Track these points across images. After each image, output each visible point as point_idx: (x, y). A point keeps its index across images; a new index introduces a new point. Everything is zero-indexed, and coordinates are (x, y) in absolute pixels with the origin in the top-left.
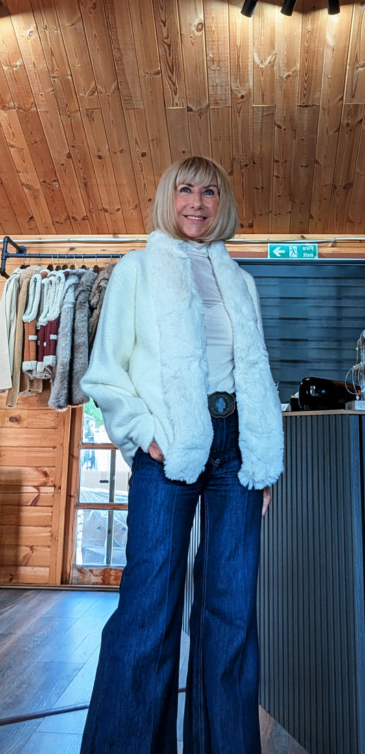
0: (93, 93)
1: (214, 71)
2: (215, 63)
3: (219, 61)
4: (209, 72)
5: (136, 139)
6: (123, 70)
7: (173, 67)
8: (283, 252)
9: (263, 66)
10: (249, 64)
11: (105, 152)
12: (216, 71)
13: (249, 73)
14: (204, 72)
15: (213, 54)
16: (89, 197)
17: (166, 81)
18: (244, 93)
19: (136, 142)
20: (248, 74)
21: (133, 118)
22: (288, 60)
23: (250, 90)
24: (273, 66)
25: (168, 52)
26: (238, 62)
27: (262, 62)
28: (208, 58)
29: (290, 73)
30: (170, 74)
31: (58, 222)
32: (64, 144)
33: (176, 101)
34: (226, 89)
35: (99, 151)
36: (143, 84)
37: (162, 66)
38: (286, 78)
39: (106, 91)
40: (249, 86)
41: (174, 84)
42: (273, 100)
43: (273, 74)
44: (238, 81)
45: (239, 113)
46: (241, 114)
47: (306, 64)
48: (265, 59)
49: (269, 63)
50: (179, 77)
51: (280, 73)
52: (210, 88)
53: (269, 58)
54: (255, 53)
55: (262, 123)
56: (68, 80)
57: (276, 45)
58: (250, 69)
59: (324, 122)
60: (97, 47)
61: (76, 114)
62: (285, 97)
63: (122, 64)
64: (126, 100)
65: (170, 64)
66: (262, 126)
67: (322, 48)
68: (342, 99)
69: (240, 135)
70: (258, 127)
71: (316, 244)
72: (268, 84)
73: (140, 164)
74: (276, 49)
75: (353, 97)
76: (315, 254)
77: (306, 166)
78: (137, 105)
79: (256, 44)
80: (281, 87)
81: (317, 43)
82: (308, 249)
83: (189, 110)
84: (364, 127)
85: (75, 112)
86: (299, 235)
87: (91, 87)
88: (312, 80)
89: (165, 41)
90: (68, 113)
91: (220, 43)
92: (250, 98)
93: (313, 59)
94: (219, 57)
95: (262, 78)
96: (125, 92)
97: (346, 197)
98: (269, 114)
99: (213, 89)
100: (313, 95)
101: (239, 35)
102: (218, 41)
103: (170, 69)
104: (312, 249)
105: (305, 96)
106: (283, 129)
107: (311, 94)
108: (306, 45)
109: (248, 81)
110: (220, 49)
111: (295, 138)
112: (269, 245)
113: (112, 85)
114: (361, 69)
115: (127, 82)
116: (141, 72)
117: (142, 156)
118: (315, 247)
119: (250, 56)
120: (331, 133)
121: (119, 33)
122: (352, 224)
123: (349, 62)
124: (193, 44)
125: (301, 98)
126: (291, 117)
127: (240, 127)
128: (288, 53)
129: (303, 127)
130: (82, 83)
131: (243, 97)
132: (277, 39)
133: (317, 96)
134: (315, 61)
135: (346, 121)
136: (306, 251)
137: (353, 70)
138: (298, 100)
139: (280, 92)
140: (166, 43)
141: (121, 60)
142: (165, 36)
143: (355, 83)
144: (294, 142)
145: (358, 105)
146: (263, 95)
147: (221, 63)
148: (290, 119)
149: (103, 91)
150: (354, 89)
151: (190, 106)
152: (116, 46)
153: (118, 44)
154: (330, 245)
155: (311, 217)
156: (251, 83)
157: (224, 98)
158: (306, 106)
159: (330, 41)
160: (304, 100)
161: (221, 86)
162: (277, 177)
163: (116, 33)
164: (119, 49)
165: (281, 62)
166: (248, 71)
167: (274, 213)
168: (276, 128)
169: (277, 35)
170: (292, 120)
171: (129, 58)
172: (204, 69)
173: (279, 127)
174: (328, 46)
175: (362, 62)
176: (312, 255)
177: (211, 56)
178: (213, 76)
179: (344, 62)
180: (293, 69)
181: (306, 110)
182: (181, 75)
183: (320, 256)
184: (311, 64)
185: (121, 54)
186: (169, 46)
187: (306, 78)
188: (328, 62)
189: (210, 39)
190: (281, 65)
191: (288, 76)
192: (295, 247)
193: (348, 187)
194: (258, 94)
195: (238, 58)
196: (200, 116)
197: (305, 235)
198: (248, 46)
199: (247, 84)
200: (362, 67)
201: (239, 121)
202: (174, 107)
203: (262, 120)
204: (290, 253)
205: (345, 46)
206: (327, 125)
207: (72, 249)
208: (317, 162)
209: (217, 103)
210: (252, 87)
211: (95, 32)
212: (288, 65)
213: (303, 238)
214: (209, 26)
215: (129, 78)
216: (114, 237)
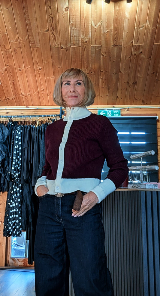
0: (17, 40)
1: (73, 29)
2: (74, 26)
3: (76, 25)
4: (71, 30)
5: (37, 62)
6: (31, 29)
7: (54, 28)
8: (105, 113)
9: (96, 27)
10: (90, 26)
11: (22, 68)
12: (74, 30)
14: (68, 30)
15: (73, 22)
16: (15, 89)
17: (51, 35)
18: (87, 40)
19: (37, 63)
20: (89, 31)
21: (35, 52)
22: (108, 24)
23: (90, 38)
24: (101, 27)
25: (52, 21)
26: (85, 25)
27: (95, 25)
28: (70, 23)
29: (109, 30)
30: (53, 31)
31: (1, 101)
32: (3, 64)
33: (55, 44)
34: (79, 38)
35: (20, 67)
36: (40, 36)
37: (49, 27)
38: (107, 33)
39: (23, 40)
40: (89, 37)
41: (55, 36)
42: (100, 43)
43: (100, 31)
44: (84, 34)
45: (85, 49)
46: (85, 50)
47: (116, 26)
48: (97, 24)
49: (99, 26)
50: (57, 33)
51: (104, 31)
52: (72, 38)
53: (99, 24)
54: (92, 21)
55: (95, 54)
56: (5, 34)
57: (102, 17)
58: (90, 28)
59: (124, 53)
60: (19, 19)
61: (9, 50)
62: (106, 42)
63: (31, 27)
64: (32, 44)
65: (53, 27)
66: (95, 55)
67: (123, 19)
68: (132, 42)
69: (85, 60)
70: (93, 56)
71: (120, 110)
72: (98, 36)
73: (39, 73)
74: (102, 19)
75: (138, 41)
76: (119, 115)
77: (115, 74)
78: (37, 46)
79: (93, 17)
80: (104, 37)
81: (121, 16)
82: (116, 112)
83: (61, 48)
84: (142, 55)
85: (9, 49)
86: (112, 106)
87: (16, 38)
88: (118, 33)
89: (51, 16)
90: (6, 50)
91: (76, 16)
92: (90, 42)
93: (119, 23)
94: (75, 23)
95: (96, 33)
96: (32, 40)
97: (134, 88)
98: (98, 50)
99: (73, 38)
100: (119, 40)
101: (85, 13)
102: (75, 16)
103: (53, 29)
104: (118, 112)
105: (115, 41)
106: (105, 56)
107: (118, 40)
108: (116, 17)
109: (89, 34)
110: (76, 19)
111: (110, 61)
112: (98, 110)
113: (26, 37)
114: (141, 28)
115: (33, 35)
116: (39, 30)
117: (40, 70)
118: (119, 111)
119: (90, 22)
120: (127, 58)
121: (29, 12)
122: (136, 100)
123: (136, 25)
124: (63, 17)
125: (114, 42)
126: (109, 51)
127: (85, 56)
128: (107, 21)
129: (114, 56)
130: (12, 36)
131: (86, 42)
132: (102, 15)
133: (121, 41)
134: (120, 24)
135: (134, 53)
136: (115, 113)
137: (138, 29)
138: (112, 43)
139: (104, 40)
140: (51, 17)
141: (30, 25)
142: (50, 13)
143: (138, 35)
144: (110, 63)
145: (140, 45)
146: (96, 41)
147: (76, 26)
148: (108, 52)
149: (22, 39)
150: (138, 38)
151: (62, 46)
152: (28, 18)
153: (29, 17)
154: (126, 110)
155: (118, 97)
156: (90, 36)
157: (78, 42)
158: (116, 46)
159: (127, 15)
160: (115, 43)
161: (76, 37)
162: (102, 79)
163: (28, 12)
164: (29, 20)
165: (104, 25)
166: (89, 30)
167: (100, 96)
168: (102, 56)
169: (102, 12)
170: (109, 52)
171: (33, 24)
172: (68, 29)
173: (103, 56)
174: (126, 18)
175: (142, 25)
176: (118, 115)
177: (72, 23)
178: (73, 32)
179: (133, 25)
180: (110, 29)
181: (116, 48)
182: (58, 32)
183: (122, 115)
184: (118, 26)
185: (30, 22)
186: (52, 18)
187: (116, 33)
188: (126, 25)
189: (71, 15)
190: (104, 27)
191: (108, 32)
192: (110, 111)
193: (135, 83)
194: (94, 40)
195: (85, 24)
196: (67, 51)
197: (114, 106)
198: (89, 18)
199: (88, 36)
200: (142, 27)
201: (85, 53)
202: (54, 46)
203: (95, 52)
204: (108, 114)
205: (134, 18)
206: (125, 55)
207: (7, 113)
208: (121, 72)
209: (75, 45)
210: (91, 37)
211: (18, 12)
212: (108, 27)
213: (114, 107)
214: (71, 9)
215: (34, 34)
216: (27, 107)
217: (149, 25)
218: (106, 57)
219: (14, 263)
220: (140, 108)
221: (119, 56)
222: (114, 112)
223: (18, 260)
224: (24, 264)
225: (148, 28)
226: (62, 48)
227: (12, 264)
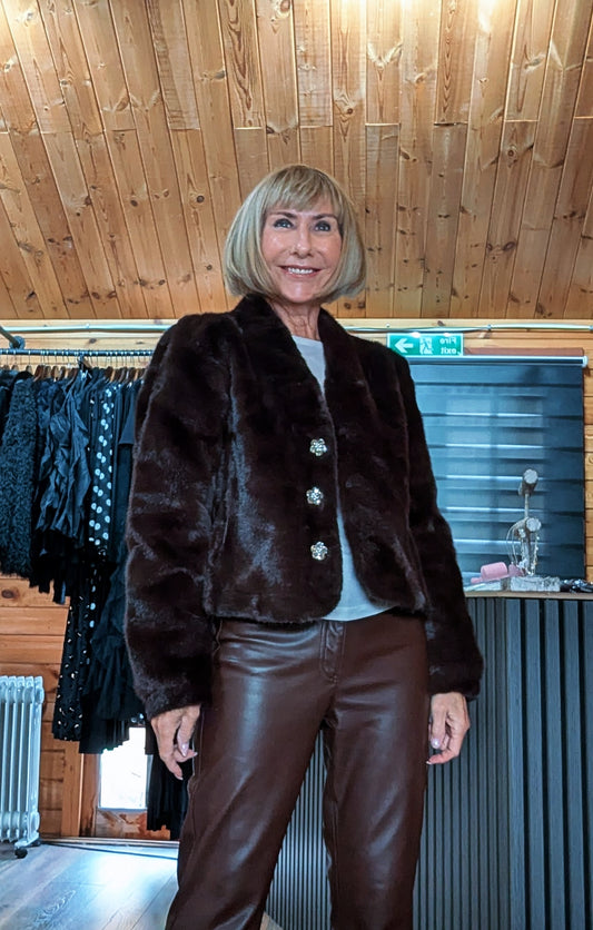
0: (125, 106)
1: (308, 71)
2: (309, 59)
3: (315, 57)
4: (300, 74)
5: (188, 175)
6: (169, 71)
7: (245, 67)
8: (411, 346)
9: (380, 64)
10: (361, 61)
11: (141, 196)
12: (311, 73)
13: (361, 74)
14: (291, 75)
15: (306, 46)
16: (118, 263)
17: (235, 88)
18: (352, 105)
19: (189, 181)
20: (358, 78)
21: (183, 143)
22: (420, 54)
23: (361, 101)
24: (397, 64)
25: (237, 43)
26: (344, 58)
27: (380, 58)
28: (298, 52)
29: (423, 74)
30: (240, 77)
31: (71, 301)
32: (80, 183)
33: (249, 118)
34: (325, 100)
35: (133, 193)
36: (198, 92)
37: (228, 65)
38: (418, 82)
39: (143, 105)
40: (360, 94)
41: (246, 92)
42: (396, 116)
43: (397, 75)
44: (344, 87)
45: (345, 135)
46: (347, 138)
47: (448, 60)
48: (385, 54)
49: (392, 59)
50: (253, 81)
51: (407, 74)
52: (302, 97)
53: (391, 53)
54: (370, 46)
55: (380, 150)
56: (86, 87)
57: (402, 32)
58: (362, 68)
59: (474, 149)
60: (130, 36)
61: (98, 138)
62: (415, 111)
63: (168, 62)
64: (173, 117)
65: (241, 62)
66: (380, 155)
67: (472, 37)
68: (502, 114)
69: (346, 169)
70: (374, 157)
71: (462, 335)
72: (389, 92)
73: (195, 213)
74: (402, 38)
75: (519, 111)
76: (459, 350)
77: (446, 217)
78: (191, 124)
79: (371, 30)
80: (409, 95)
81: (464, 28)
82: (449, 342)
83: (268, 132)
84: (536, 156)
85: (98, 134)
86: (436, 321)
87: (121, 98)
88: (456, 84)
89: (233, 26)
90: (87, 137)
91: (316, 29)
92: (361, 114)
93: (459, 53)
94: (314, 51)
95: (380, 83)
96: (170, 104)
97: (507, 264)
98: (390, 138)
99: (305, 100)
100: (458, 108)
101: (344, 17)
102: (313, 26)
103: (239, 69)
104: (455, 341)
105: (445, 109)
106: (411, 160)
107: (455, 105)
108: (448, 31)
109: (358, 86)
110: (316, 38)
111: (430, 173)
112: (389, 335)
113: (151, 95)
114: (531, 68)
115: (175, 90)
116: (196, 74)
117: (199, 201)
118: (459, 339)
119: (362, 49)
120: (485, 166)
121: (162, 16)
122: (515, 304)
123: (512, 57)
124: (275, 31)
125: (440, 112)
126: (424, 140)
127: (346, 157)
128: (420, 44)
129: (441, 157)
130: (107, 91)
131: (350, 111)
132: (402, 24)
133: (464, 109)
134: (461, 55)
135: (508, 148)
136: (446, 345)
137: (519, 69)
138: (434, 118)
139: (407, 104)
140: (234, 30)
141: (166, 57)
142: (233, 18)
143: (522, 89)
144: (428, 179)
145: (526, 123)
146: (381, 108)
147: (318, 60)
148: (422, 144)
149: (140, 103)
150: (520, 98)
151: (270, 125)
152: (160, 35)
153: (162, 32)
154: (482, 335)
155: (454, 293)
156: (364, 91)
157: (321, 113)
158: (447, 125)
159: (485, 25)
160: (444, 116)
161: (317, 95)
162: (403, 232)
163: (159, 14)
164: (163, 40)
165: (409, 58)
166: (358, 73)
167: (397, 287)
168: (401, 158)
169: (403, 16)
170: (425, 146)
171: (178, 52)
172: (291, 70)
173: (406, 157)
174: (482, 34)
175: (533, 58)
176: (454, 351)
177: (302, 49)
178: (305, 81)
179: (505, 57)
180: (428, 69)
181: (447, 131)
182: (256, 78)
183: (467, 351)
184: (455, 61)
185: (166, 47)
186: (239, 34)
187: (447, 83)
188: (480, 57)
189: (301, 24)
190: (409, 63)
191: (421, 79)
192: (429, 338)
193: (510, 246)
194: (374, 107)
195: (344, 52)
196: (286, 141)
197: (444, 321)
198: (359, 33)
199: (357, 92)
200: (534, 64)
201: (345, 147)
202: (245, 126)
203: (380, 146)
204: (422, 347)
205: (508, 33)
206: (479, 153)
207: (93, 341)
208: (463, 210)
209: (311, 121)
210: (364, 96)
211: (126, 13)
212: (421, 62)
213: (441, 324)
214: (299, 5)
215: (178, 84)
216: (156, 323)
217: (557, 58)
218: (415, 160)
219: (109, 826)
220: (529, 330)
221: (457, 158)
222: (442, 341)
223: (123, 817)
224: (140, 829)
225: (554, 68)
226: (270, 131)
227: (104, 828)
